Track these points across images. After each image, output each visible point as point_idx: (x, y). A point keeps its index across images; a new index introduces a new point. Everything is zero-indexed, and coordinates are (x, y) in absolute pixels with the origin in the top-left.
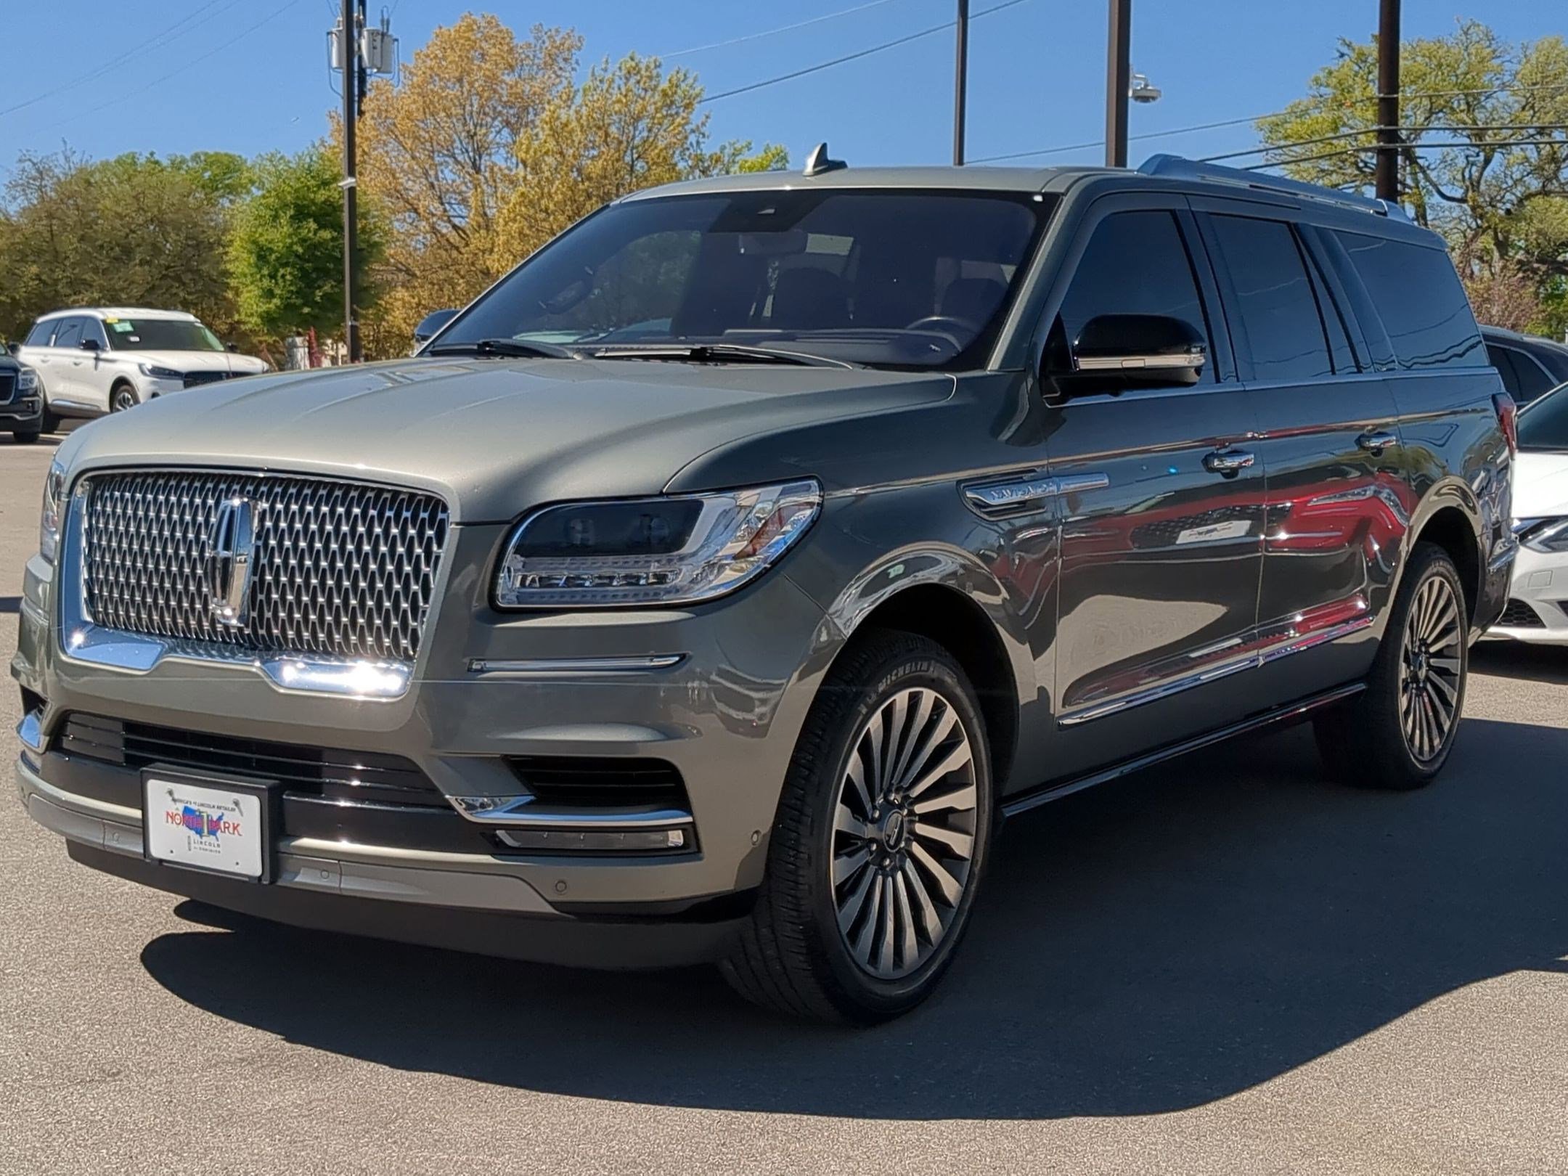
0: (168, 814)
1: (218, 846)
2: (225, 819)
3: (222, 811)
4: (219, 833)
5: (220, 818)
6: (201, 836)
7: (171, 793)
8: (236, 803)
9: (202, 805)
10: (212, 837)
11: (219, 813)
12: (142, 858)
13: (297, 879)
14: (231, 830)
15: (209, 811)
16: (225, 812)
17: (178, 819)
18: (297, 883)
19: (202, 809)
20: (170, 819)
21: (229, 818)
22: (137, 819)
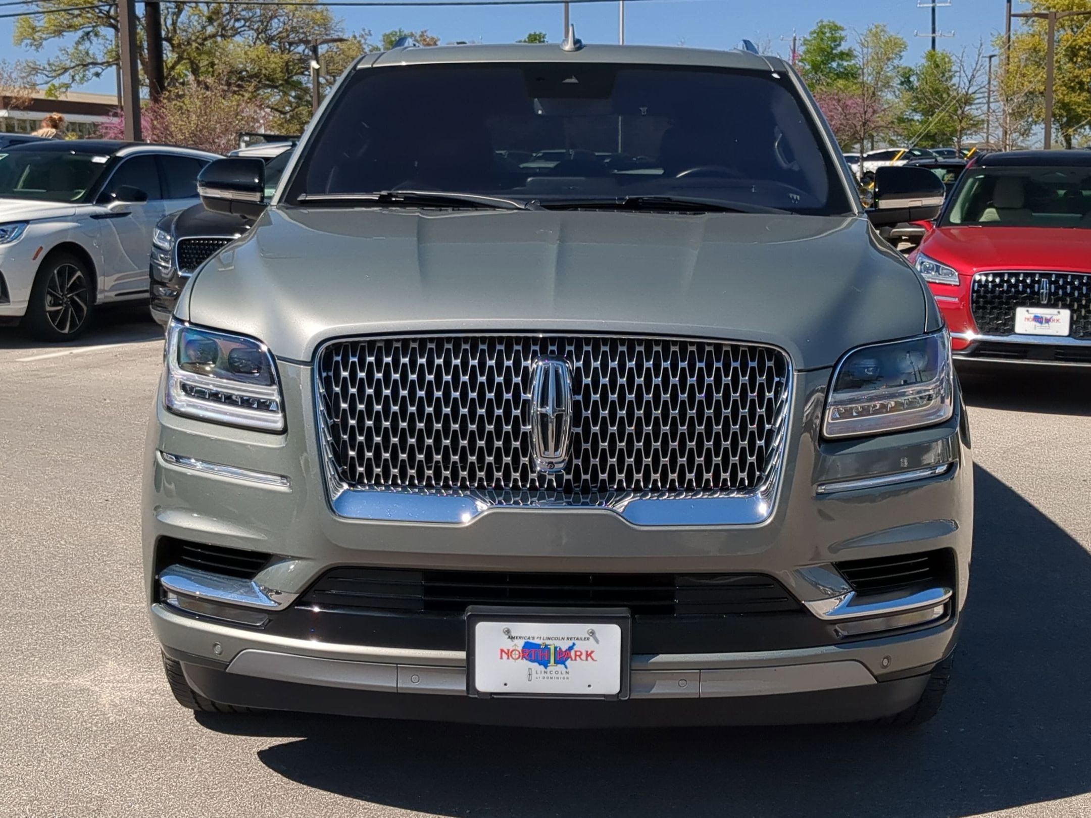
0: (502, 651)
1: (567, 673)
2: (576, 648)
3: (573, 641)
4: (568, 663)
5: (571, 648)
6: (546, 667)
7: (508, 632)
8: (592, 633)
9: (549, 639)
10: (561, 667)
11: (570, 643)
12: (465, 694)
13: (654, 691)
14: (583, 657)
15: (558, 644)
16: (576, 642)
17: (515, 655)
18: (654, 694)
19: (548, 642)
20: (505, 656)
21: (581, 646)
22: (461, 660)
